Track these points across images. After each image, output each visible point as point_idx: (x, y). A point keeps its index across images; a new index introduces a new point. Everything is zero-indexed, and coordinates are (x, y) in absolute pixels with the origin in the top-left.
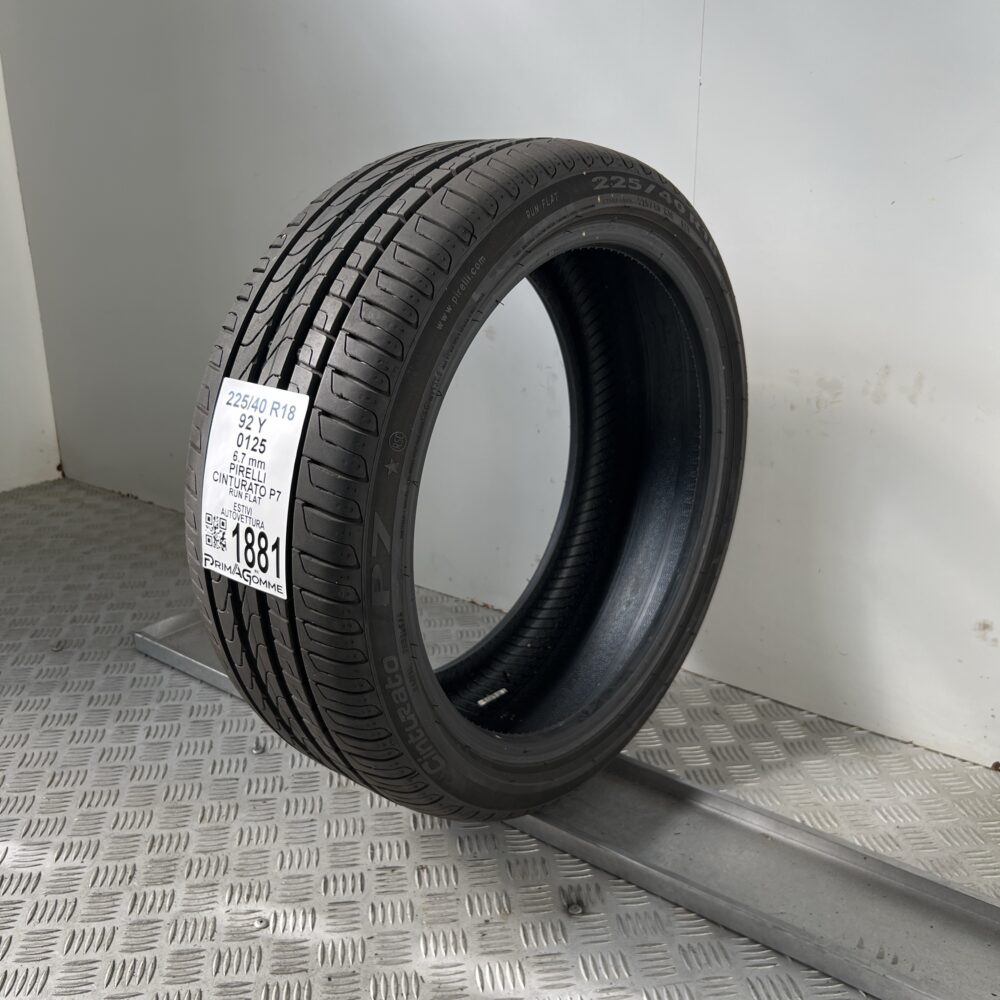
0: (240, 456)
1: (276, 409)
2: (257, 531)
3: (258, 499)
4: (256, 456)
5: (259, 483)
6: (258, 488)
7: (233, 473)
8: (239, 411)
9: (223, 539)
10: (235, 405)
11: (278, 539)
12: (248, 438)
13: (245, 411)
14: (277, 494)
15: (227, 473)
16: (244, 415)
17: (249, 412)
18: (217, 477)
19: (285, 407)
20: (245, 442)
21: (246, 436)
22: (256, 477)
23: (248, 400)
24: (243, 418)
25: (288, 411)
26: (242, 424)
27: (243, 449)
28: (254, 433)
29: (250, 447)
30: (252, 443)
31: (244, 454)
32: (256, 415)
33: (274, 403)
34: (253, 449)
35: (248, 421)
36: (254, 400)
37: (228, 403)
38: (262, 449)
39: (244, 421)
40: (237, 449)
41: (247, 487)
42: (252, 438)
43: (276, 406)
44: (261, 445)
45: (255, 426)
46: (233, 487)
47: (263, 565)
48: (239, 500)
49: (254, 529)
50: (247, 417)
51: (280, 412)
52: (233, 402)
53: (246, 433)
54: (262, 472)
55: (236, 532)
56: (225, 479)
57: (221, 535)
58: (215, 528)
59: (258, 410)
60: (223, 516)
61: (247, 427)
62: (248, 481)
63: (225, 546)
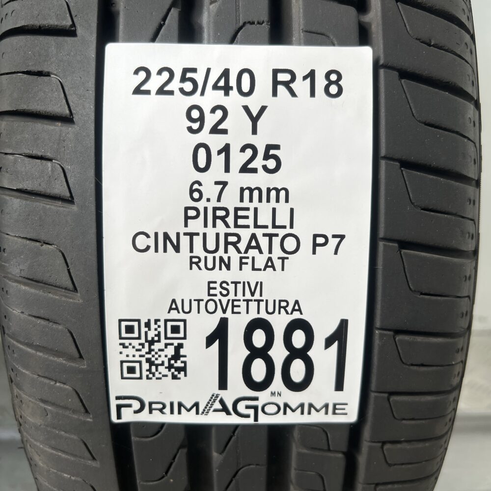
0: (210, 190)
1: (286, 84)
2: (279, 323)
3: (278, 264)
5: (282, 231)
6: (276, 241)
7: (196, 225)
9: (177, 356)
10: (161, 91)
11: (344, 324)
14: (333, 242)
15: (175, 227)
17: (211, 98)
18: (141, 242)
19: (311, 75)
20: (218, 159)
23: (199, 77)
25: (322, 82)
30: (238, 159)
32: (233, 102)
34: (245, 169)
35: (211, 120)
37: (138, 91)
38: (271, 165)
39: (201, 119)
40: (199, 176)
41: (242, 246)
42: (234, 150)
44: (267, 156)
45: (237, 124)
47: (297, 378)
48: (220, 275)
49: (272, 319)
51: (301, 86)
55: (220, 335)
56: (170, 242)
57: (171, 351)
58: (152, 342)
59: (234, 93)
60: (174, 315)
61: (215, 130)
62: (245, 235)
63: (179, 370)
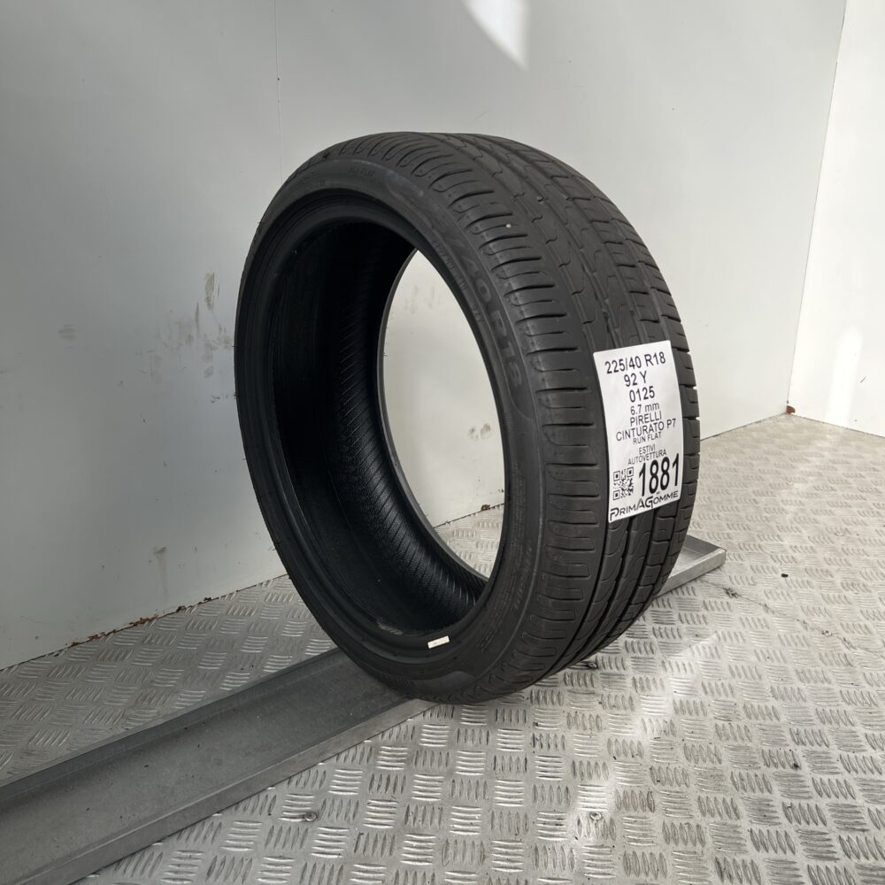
0: (637, 409)
1: (650, 360)
2: (660, 461)
3: (658, 435)
4: (650, 401)
5: (658, 422)
6: (657, 426)
7: (634, 425)
8: (621, 374)
9: (630, 485)
10: (616, 371)
11: (678, 455)
12: (638, 391)
13: (625, 372)
14: (673, 422)
15: (628, 428)
16: (626, 376)
17: (630, 371)
19: (655, 356)
20: (637, 395)
21: (635, 391)
22: (653, 418)
23: (624, 362)
24: (627, 378)
25: (659, 358)
26: (628, 383)
27: (637, 402)
28: (641, 385)
29: (642, 397)
30: (642, 394)
31: (640, 405)
32: (637, 371)
33: (646, 356)
34: (645, 398)
35: (632, 379)
36: (629, 360)
37: (609, 372)
38: (652, 394)
39: (629, 380)
40: (632, 404)
41: (648, 430)
42: (641, 391)
43: (648, 358)
44: (650, 391)
45: (639, 379)
46: (636, 436)
47: (664, 484)
48: (643, 444)
49: (657, 459)
50: (630, 376)
51: (653, 360)
52: (612, 369)
53: (635, 389)
54: (657, 411)
55: (643, 471)
56: (627, 434)
57: (629, 483)
58: (623, 480)
59: (636, 367)
60: (630, 466)
61: (634, 384)
62: (648, 425)
63: (632, 490)
